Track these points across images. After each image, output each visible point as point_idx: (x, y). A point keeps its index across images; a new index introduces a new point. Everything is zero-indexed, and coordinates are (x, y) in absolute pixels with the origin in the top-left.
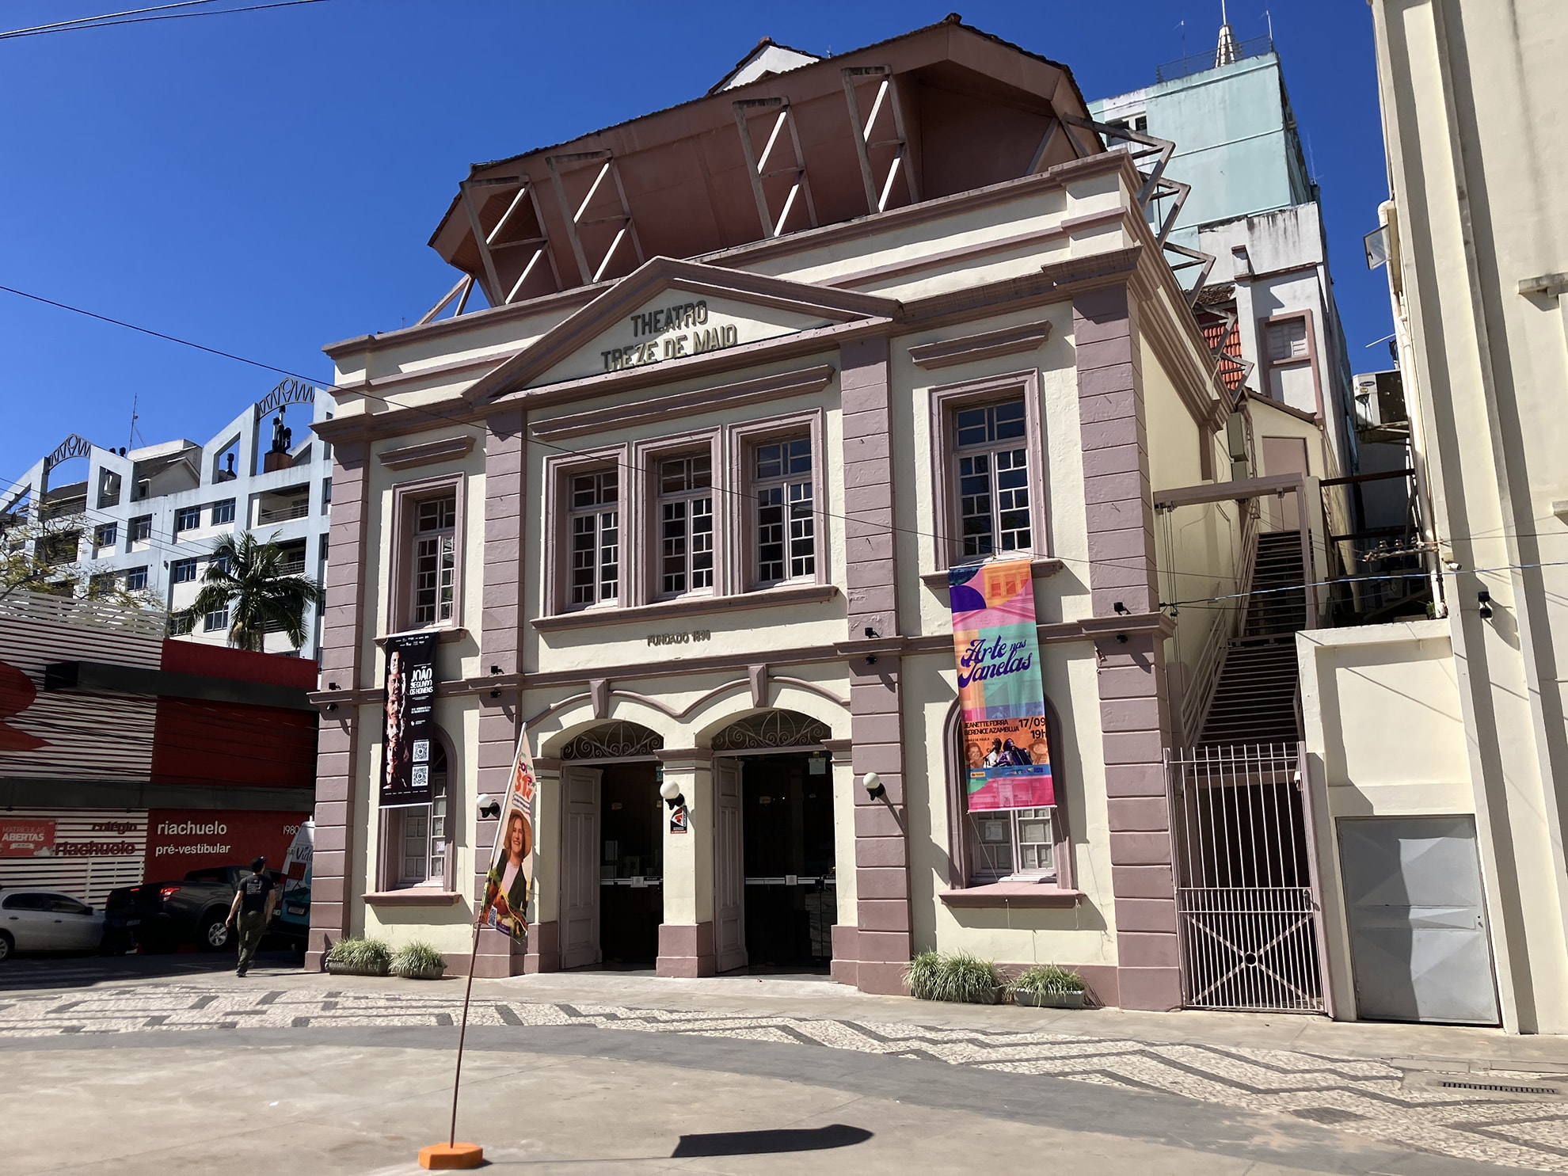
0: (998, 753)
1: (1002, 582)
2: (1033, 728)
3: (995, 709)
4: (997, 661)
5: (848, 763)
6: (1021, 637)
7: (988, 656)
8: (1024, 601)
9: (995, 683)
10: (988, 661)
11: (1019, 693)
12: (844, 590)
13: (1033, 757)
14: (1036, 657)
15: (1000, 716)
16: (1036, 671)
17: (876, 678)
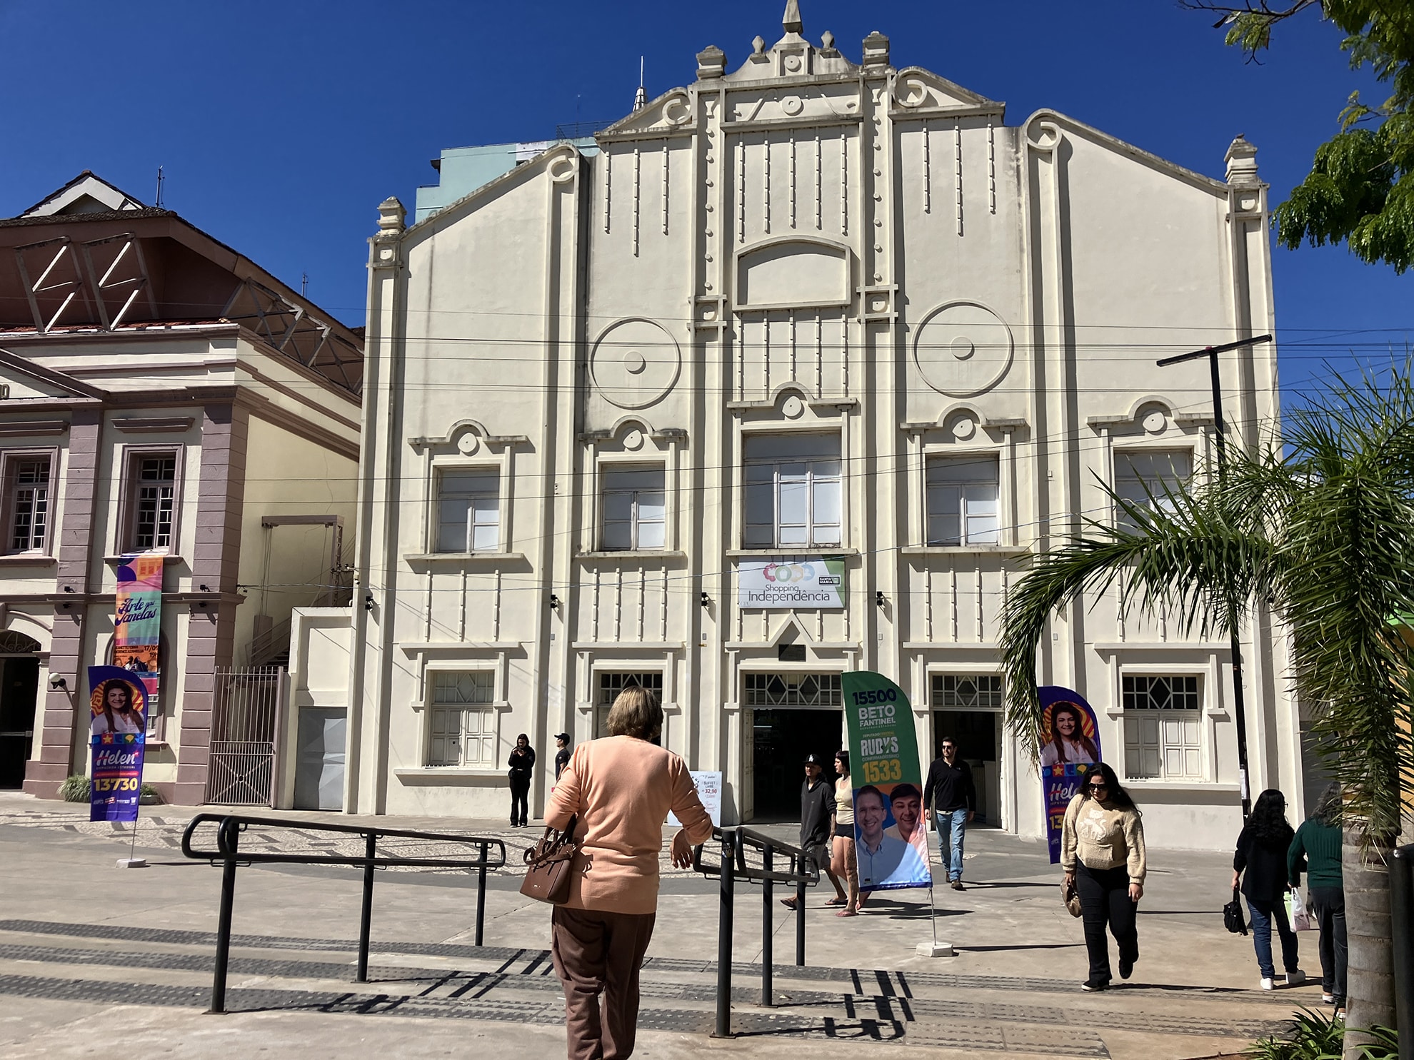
0: (131, 664)
1: (147, 566)
2: (152, 651)
3: (132, 639)
4: (138, 612)
5: (47, 666)
6: (152, 599)
7: (133, 608)
8: (157, 578)
9: (134, 624)
10: (133, 612)
11: (146, 632)
12: (58, 561)
13: (149, 668)
14: (159, 611)
15: (134, 643)
16: (157, 619)
17: (69, 617)
